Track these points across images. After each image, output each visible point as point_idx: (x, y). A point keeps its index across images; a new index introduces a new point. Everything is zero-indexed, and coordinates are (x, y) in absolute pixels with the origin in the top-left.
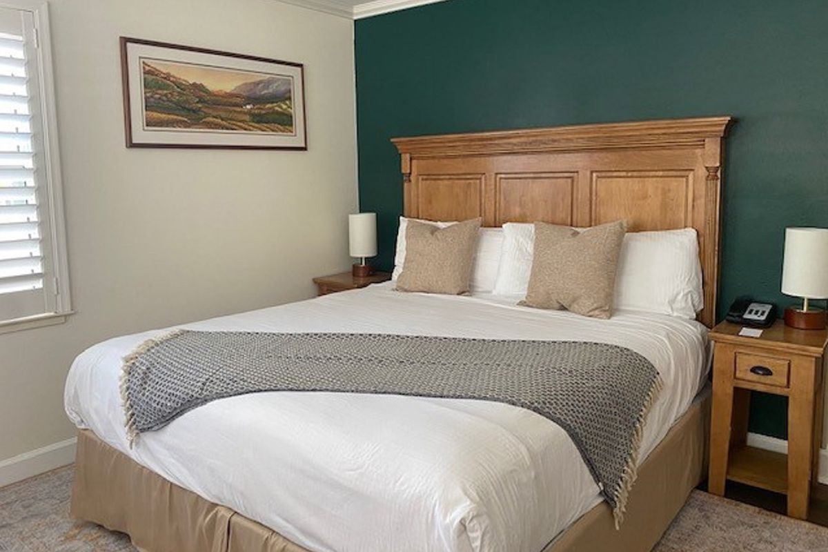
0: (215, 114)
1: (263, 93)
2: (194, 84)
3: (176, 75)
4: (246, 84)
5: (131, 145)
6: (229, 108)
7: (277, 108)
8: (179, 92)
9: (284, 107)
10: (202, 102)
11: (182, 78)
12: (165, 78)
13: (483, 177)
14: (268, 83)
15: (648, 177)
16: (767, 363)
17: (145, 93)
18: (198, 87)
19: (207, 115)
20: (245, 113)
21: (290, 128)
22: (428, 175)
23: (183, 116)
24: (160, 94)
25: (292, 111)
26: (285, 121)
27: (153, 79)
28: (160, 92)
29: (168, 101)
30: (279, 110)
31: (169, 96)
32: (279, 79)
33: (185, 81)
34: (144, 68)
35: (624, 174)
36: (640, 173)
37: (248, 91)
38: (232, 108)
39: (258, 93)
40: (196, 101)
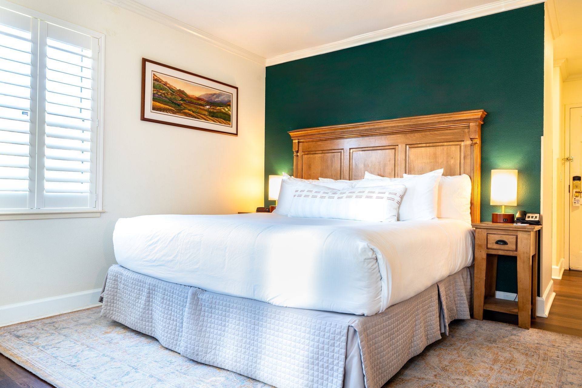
0: (189, 108)
1: (215, 100)
2: (179, 90)
3: (171, 84)
4: (207, 94)
5: (143, 119)
6: (197, 106)
7: (222, 110)
8: (171, 93)
9: (227, 110)
10: (183, 101)
11: (174, 86)
12: (164, 84)
13: (342, 151)
14: (219, 95)
15: (438, 146)
16: (504, 238)
17: (153, 91)
18: (181, 92)
19: (185, 108)
20: (206, 110)
21: (228, 122)
22: (309, 151)
23: (172, 107)
24: (161, 93)
25: (231, 113)
26: (226, 118)
27: (158, 84)
28: (161, 91)
29: (165, 97)
30: (224, 111)
31: (166, 94)
32: (224, 94)
33: (175, 87)
34: (154, 77)
35: (424, 145)
36: (433, 144)
37: (208, 98)
38: (199, 106)
39: (213, 100)
40: (180, 99)
